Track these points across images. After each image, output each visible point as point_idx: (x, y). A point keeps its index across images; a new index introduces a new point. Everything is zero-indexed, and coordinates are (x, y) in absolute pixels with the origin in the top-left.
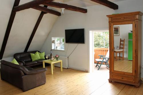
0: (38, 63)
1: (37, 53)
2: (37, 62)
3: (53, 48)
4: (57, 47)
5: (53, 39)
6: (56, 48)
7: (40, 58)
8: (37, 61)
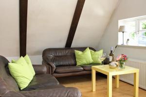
0: (84, 70)
1: (88, 51)
2: (82, 69)
3: (120, 43)
4: (128, 40)
5: (121, 23)
6: (127, 42)
7: (91, 61)
8: (82, 67)
